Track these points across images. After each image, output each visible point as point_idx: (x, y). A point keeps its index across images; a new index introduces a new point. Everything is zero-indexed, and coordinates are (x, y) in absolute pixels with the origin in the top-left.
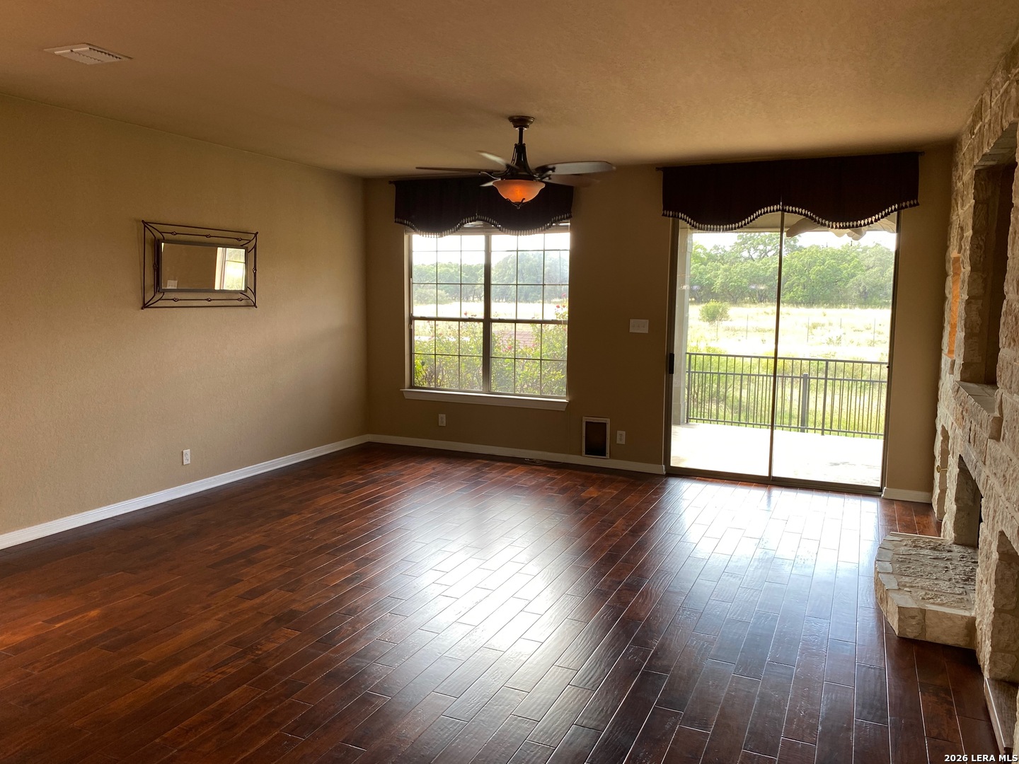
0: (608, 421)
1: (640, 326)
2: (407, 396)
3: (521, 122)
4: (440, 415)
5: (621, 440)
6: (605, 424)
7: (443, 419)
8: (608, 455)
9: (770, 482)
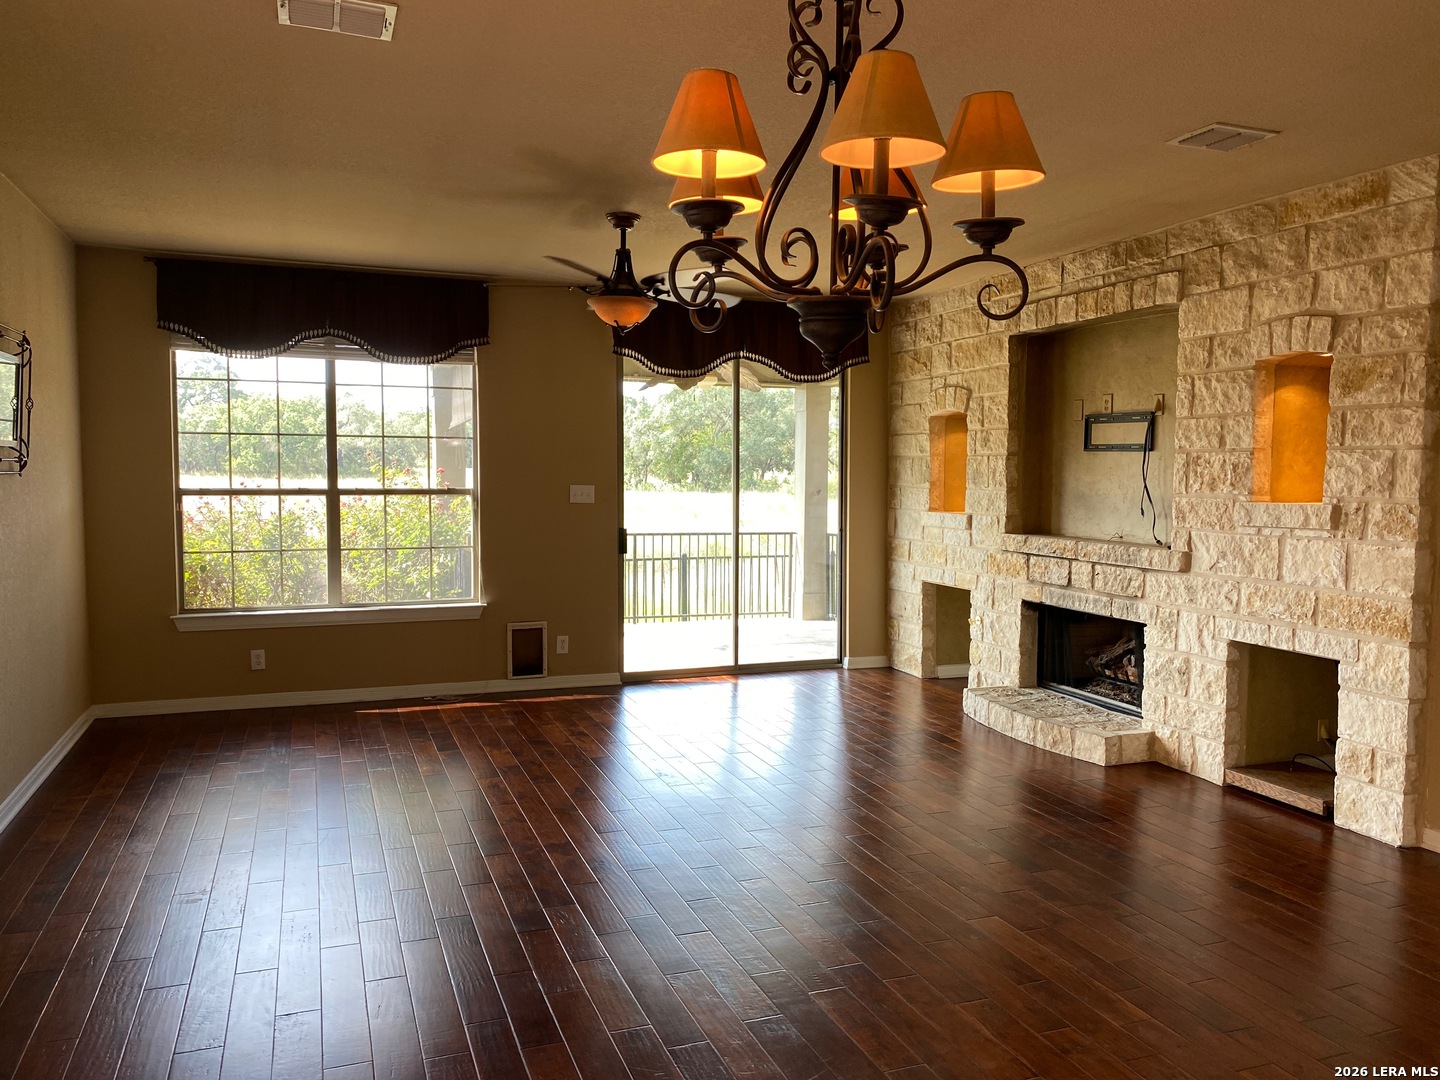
0: (544, 624)
1: (583, 494)
2: (182, 627)
3: (624, 221)
4: (254, 653)
5: (563, 648)
6: (541, 629)
7: (259, 658)
8: (545, 672)
9: (739, 671)
